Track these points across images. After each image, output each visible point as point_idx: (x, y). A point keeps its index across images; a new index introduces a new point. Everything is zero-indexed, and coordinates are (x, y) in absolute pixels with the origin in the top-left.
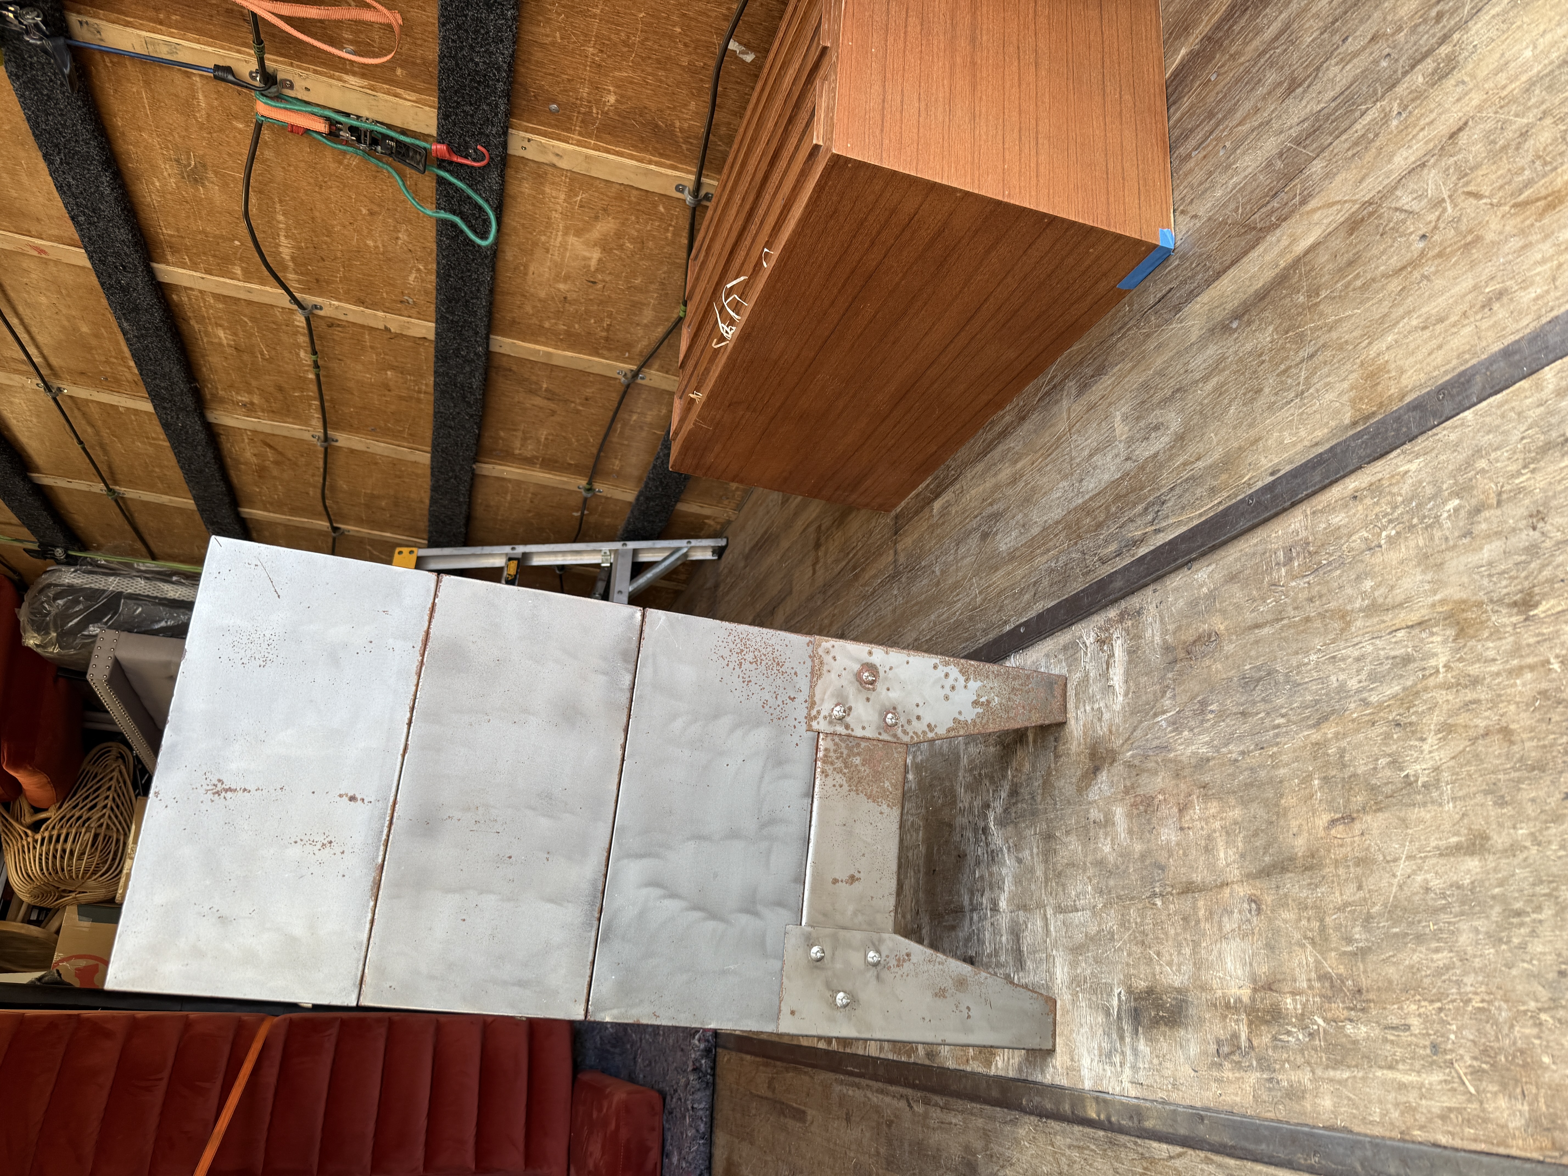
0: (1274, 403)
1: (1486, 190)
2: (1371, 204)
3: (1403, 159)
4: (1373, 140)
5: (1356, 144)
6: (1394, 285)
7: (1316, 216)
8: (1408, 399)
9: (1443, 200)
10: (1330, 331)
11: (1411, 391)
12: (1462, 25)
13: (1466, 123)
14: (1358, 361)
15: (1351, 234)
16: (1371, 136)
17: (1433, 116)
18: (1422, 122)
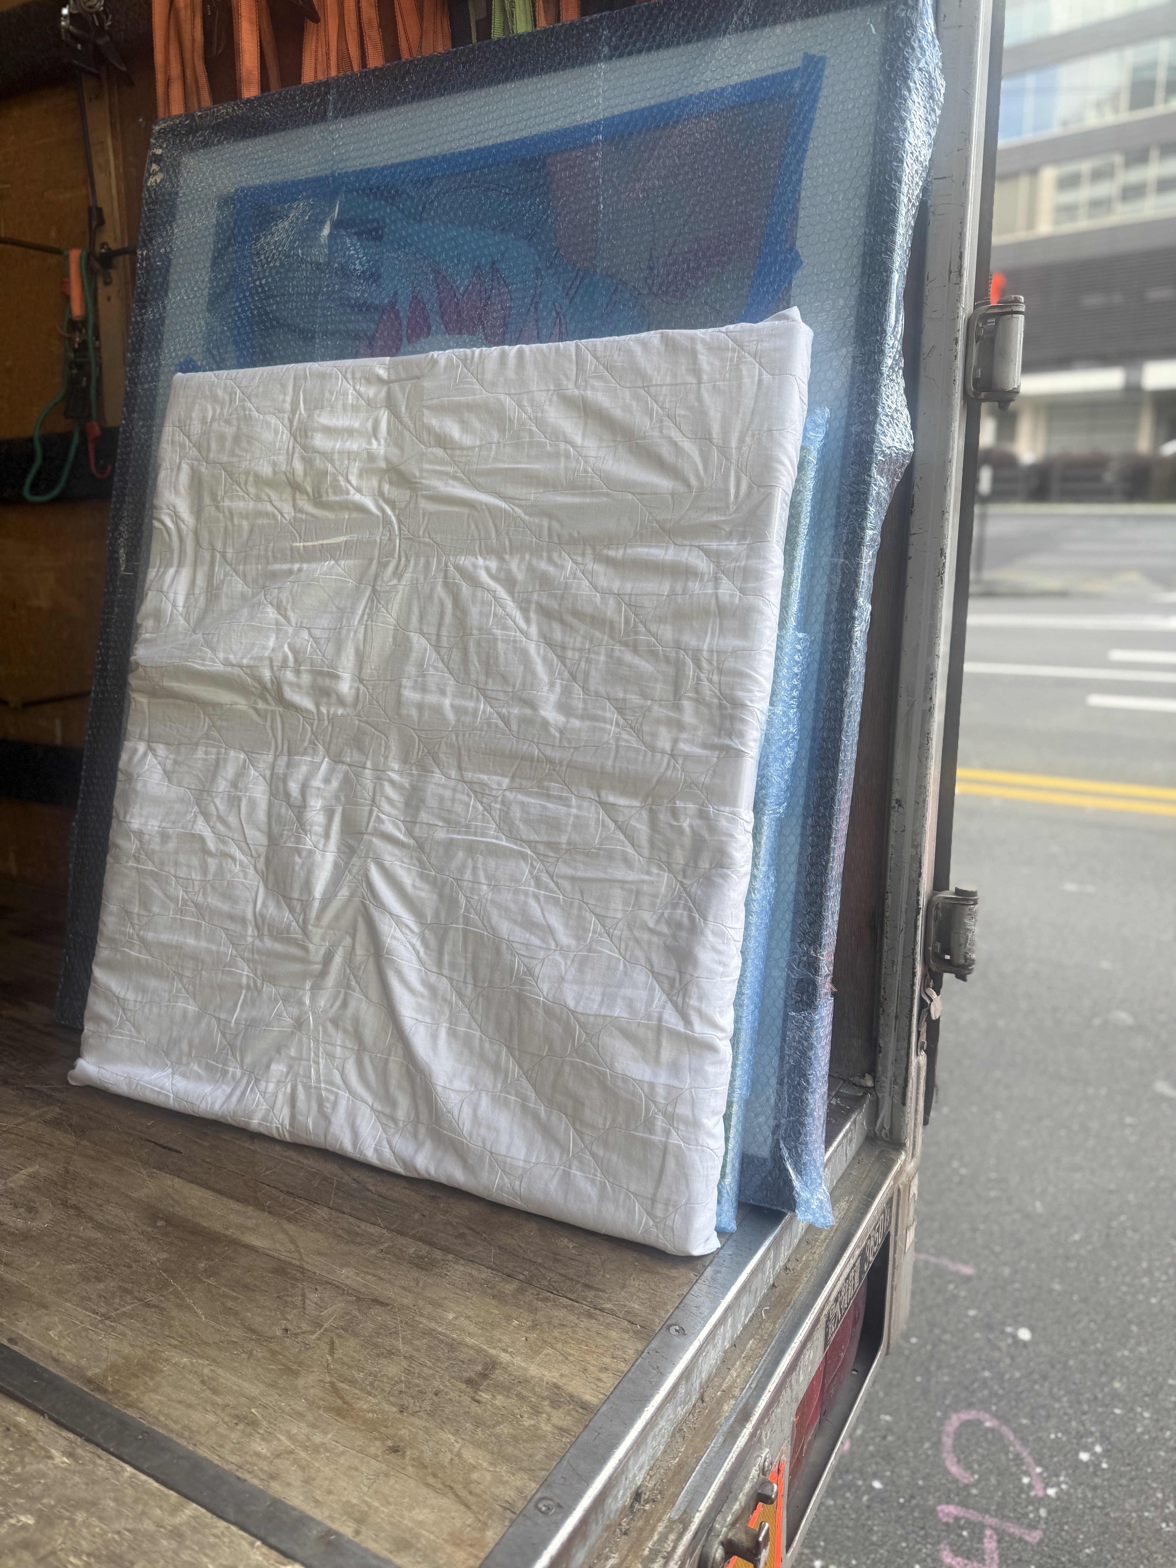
0: (90, 1299)
1: (339, 1354)
2: (302, 1273)
3: (347, 1275)
4: (354, 1243)
5: (349, 1232)
6: (236, 1333)
7: (280, 1236)
8: (129, 1412)
9: (321, 1326)
10: (178, 1306)
11: (139, 1409)
12: (459, 1255)
13: (387, 1305)
14: (155, 1346)
15: (272, 1272)
16: (359, 1240)
17: (387, 1277)
18: (379, 1272)
